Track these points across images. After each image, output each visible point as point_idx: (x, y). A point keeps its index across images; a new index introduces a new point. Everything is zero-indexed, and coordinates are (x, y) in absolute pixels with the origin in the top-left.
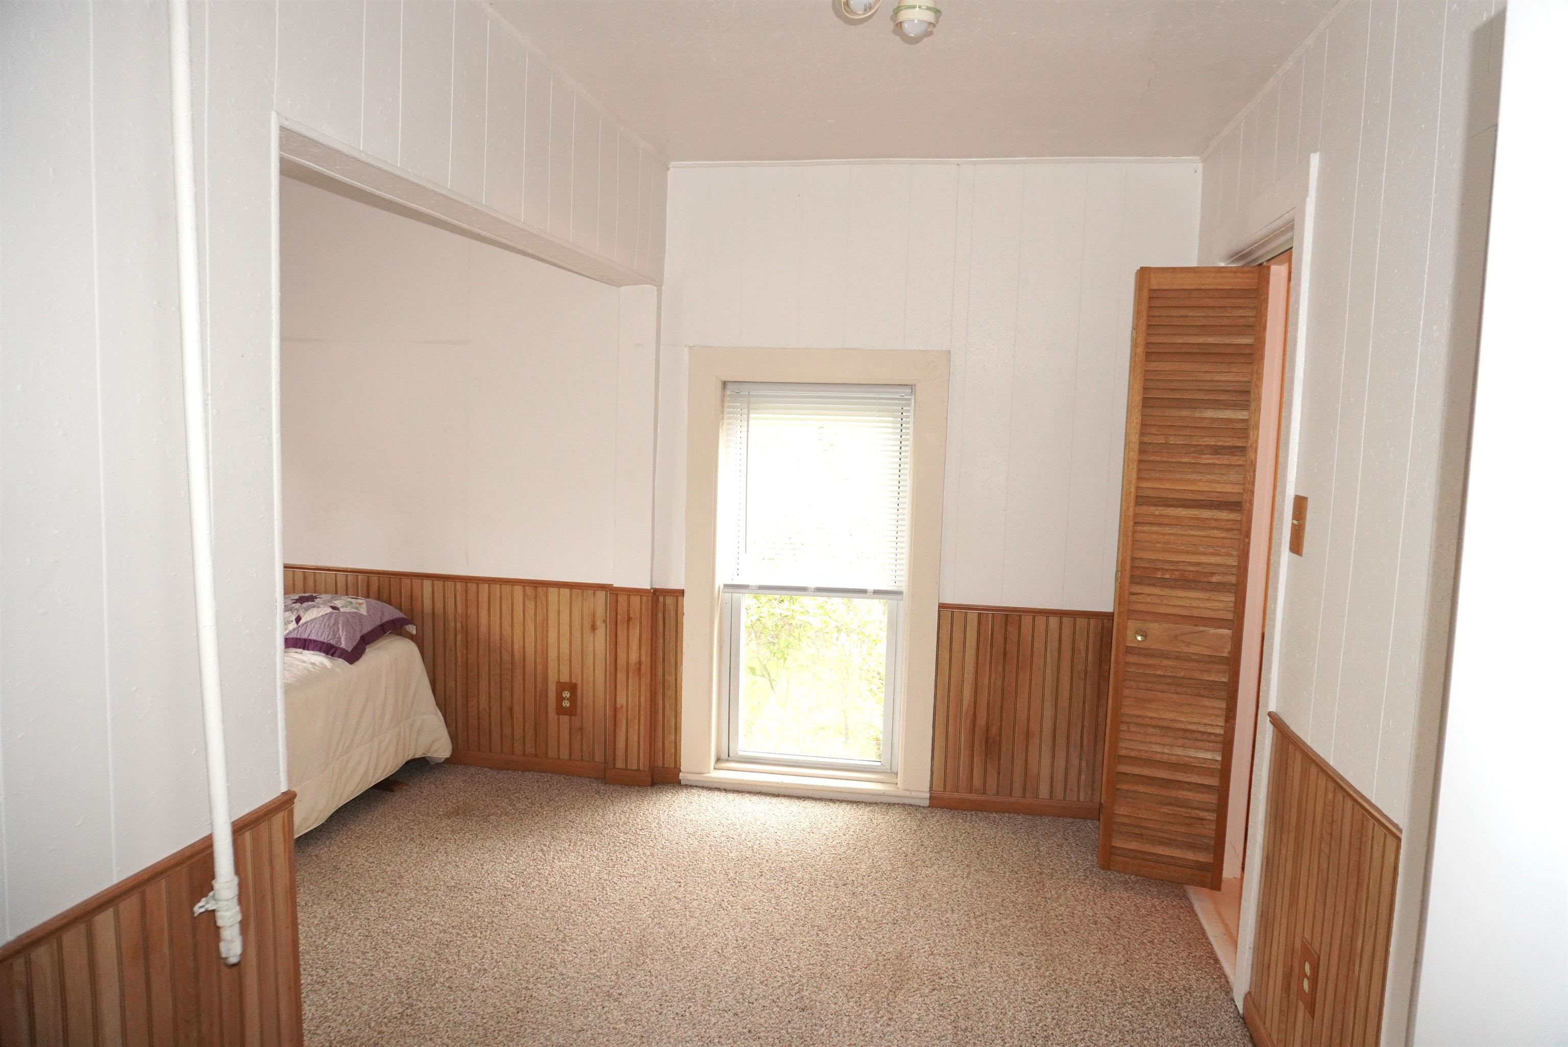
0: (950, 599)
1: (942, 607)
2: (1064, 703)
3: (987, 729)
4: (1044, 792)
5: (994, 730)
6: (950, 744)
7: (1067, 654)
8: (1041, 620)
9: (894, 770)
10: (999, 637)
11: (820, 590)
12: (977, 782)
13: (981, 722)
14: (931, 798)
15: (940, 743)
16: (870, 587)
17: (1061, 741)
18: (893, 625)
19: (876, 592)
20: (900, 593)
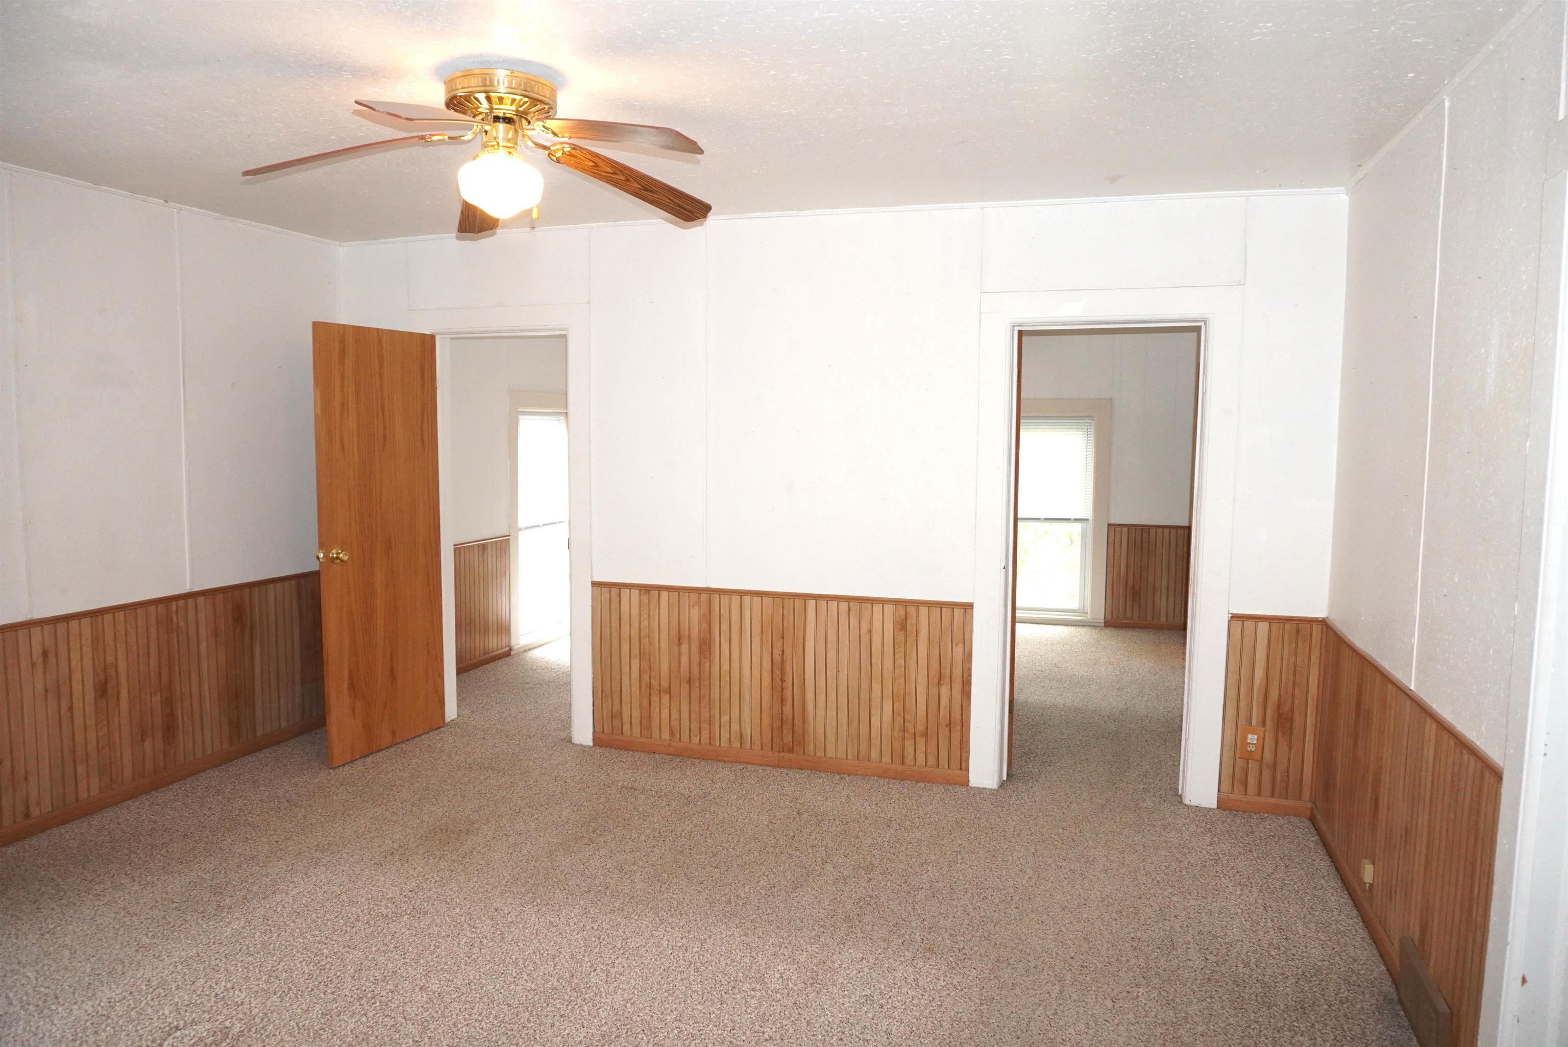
0: (1113, 521)
1: (1109, 525)
2: (1173, 571)
3: (1133, 586)
4: (1163, 618)
5: (1137, 587)
6: (1115, 595)
7: (1173, 546)
8: (1160, 530)
9: (1085, 611)
10: (1139, 539)
11: (1046, 519)
12: (1129, 614)
13: (1130, 583)
14: (1105, 622)
15: (1109, 594)
16: (1072, 517)
17: (1171, 592)
18: (1084, 536)
19: (1075, 520)
20: (1087, 520)
